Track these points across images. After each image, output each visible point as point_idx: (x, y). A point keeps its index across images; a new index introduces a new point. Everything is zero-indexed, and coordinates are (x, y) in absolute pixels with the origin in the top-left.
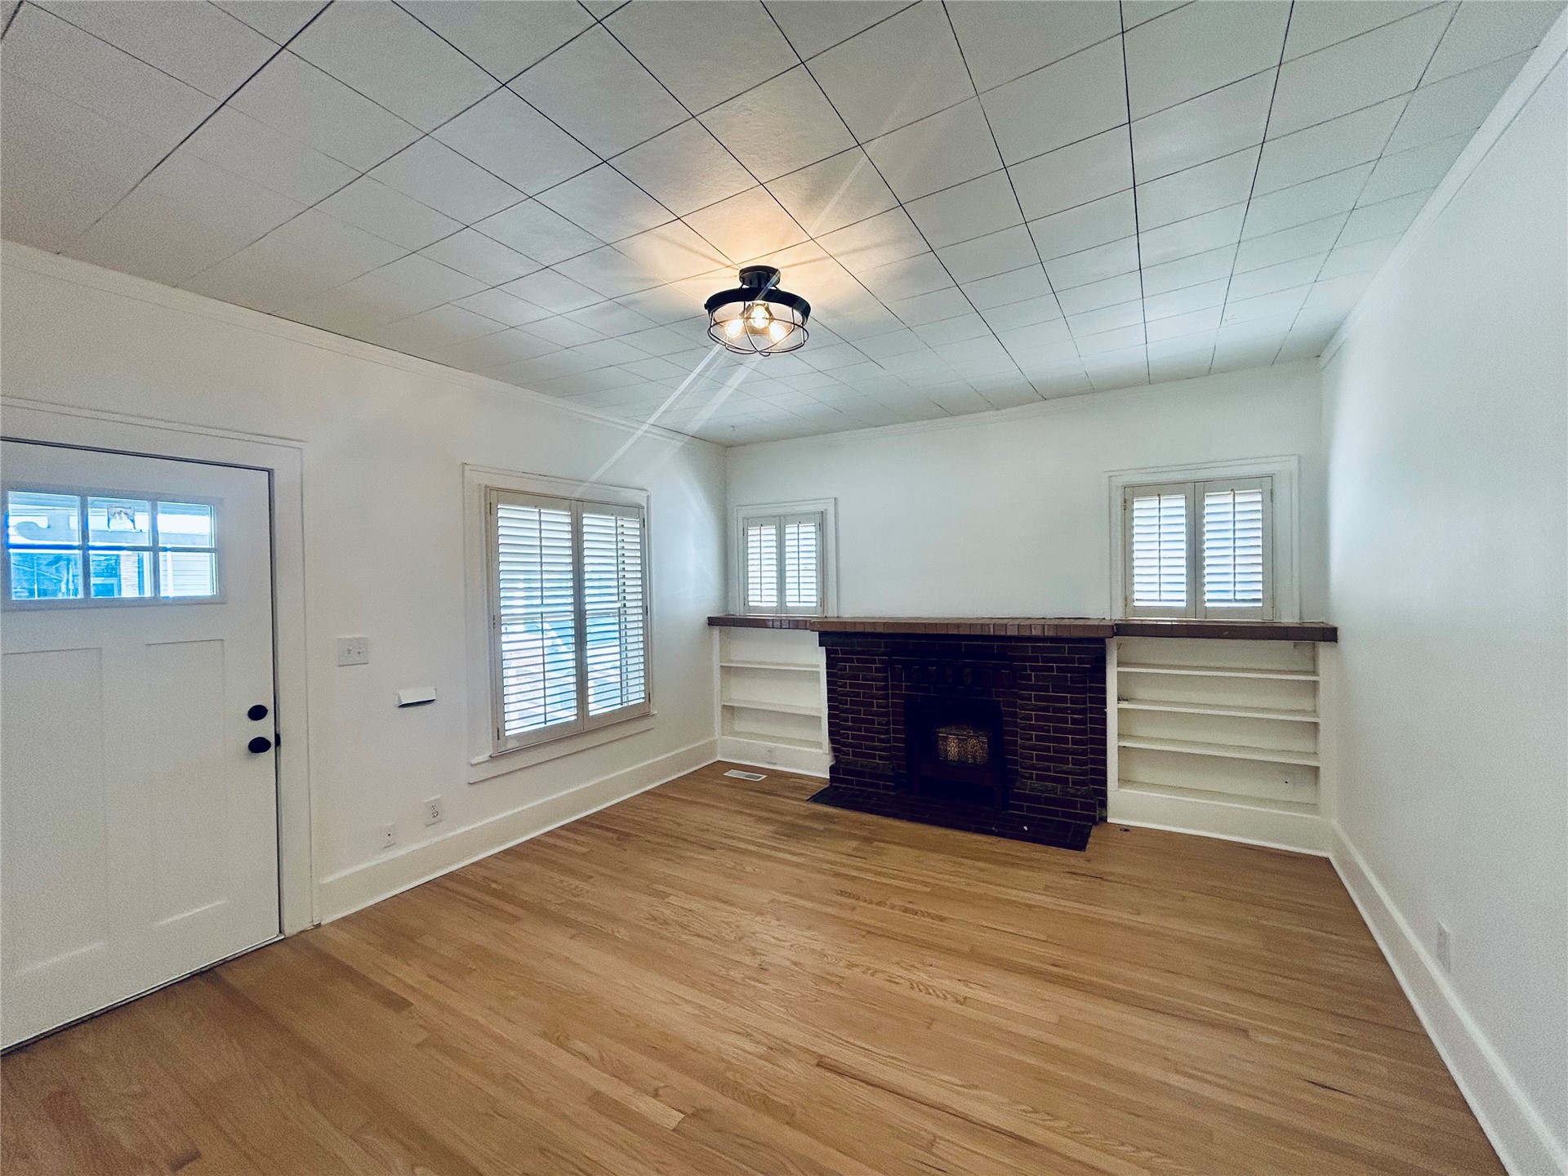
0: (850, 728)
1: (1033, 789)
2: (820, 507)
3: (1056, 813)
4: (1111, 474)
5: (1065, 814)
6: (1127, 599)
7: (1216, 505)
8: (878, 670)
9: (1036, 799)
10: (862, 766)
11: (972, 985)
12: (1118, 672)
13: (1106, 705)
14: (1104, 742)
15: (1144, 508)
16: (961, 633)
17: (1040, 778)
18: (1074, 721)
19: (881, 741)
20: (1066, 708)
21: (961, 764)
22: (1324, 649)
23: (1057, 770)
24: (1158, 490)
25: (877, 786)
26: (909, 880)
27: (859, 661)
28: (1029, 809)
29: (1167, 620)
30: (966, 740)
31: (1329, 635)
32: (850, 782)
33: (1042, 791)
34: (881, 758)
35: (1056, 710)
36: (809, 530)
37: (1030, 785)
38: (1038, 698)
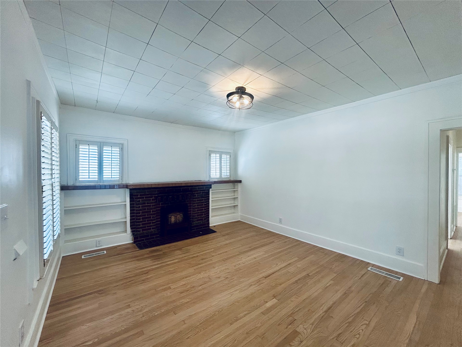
0: (141, 222)
1: (196, 224)
2: (121, 142)
3: (201, 228)
4: (207, 147)
5: (204, 227)
6: (210, 176)
7: (224, 156)
8: (153, 200)
9: (198, 226)
10: (146, 233)
11: (251, 256)
12: (212, 192)
13: (209, 200)
14: (209, 208)
15: (213, 155)
16: (182, 185)
17: (197, 220)
18: (205, 205)
19: (153, 223)
20: (203, 202)
21: (176, 223)
22: (239, 184)
23: (201, 217)
24: (215, 152)
25: (153, 238)
26: (206, 250)
27: (146, 198)
28: (196, 229)
29: (216, 180)
30: (177, 216)
31: (240, 182)
32: (143, 240)
33: (198, 224)
34: (153, 228)
35: (201, 203)
36: (116, 150)
37: (195, 223)
38: (197, 200)
